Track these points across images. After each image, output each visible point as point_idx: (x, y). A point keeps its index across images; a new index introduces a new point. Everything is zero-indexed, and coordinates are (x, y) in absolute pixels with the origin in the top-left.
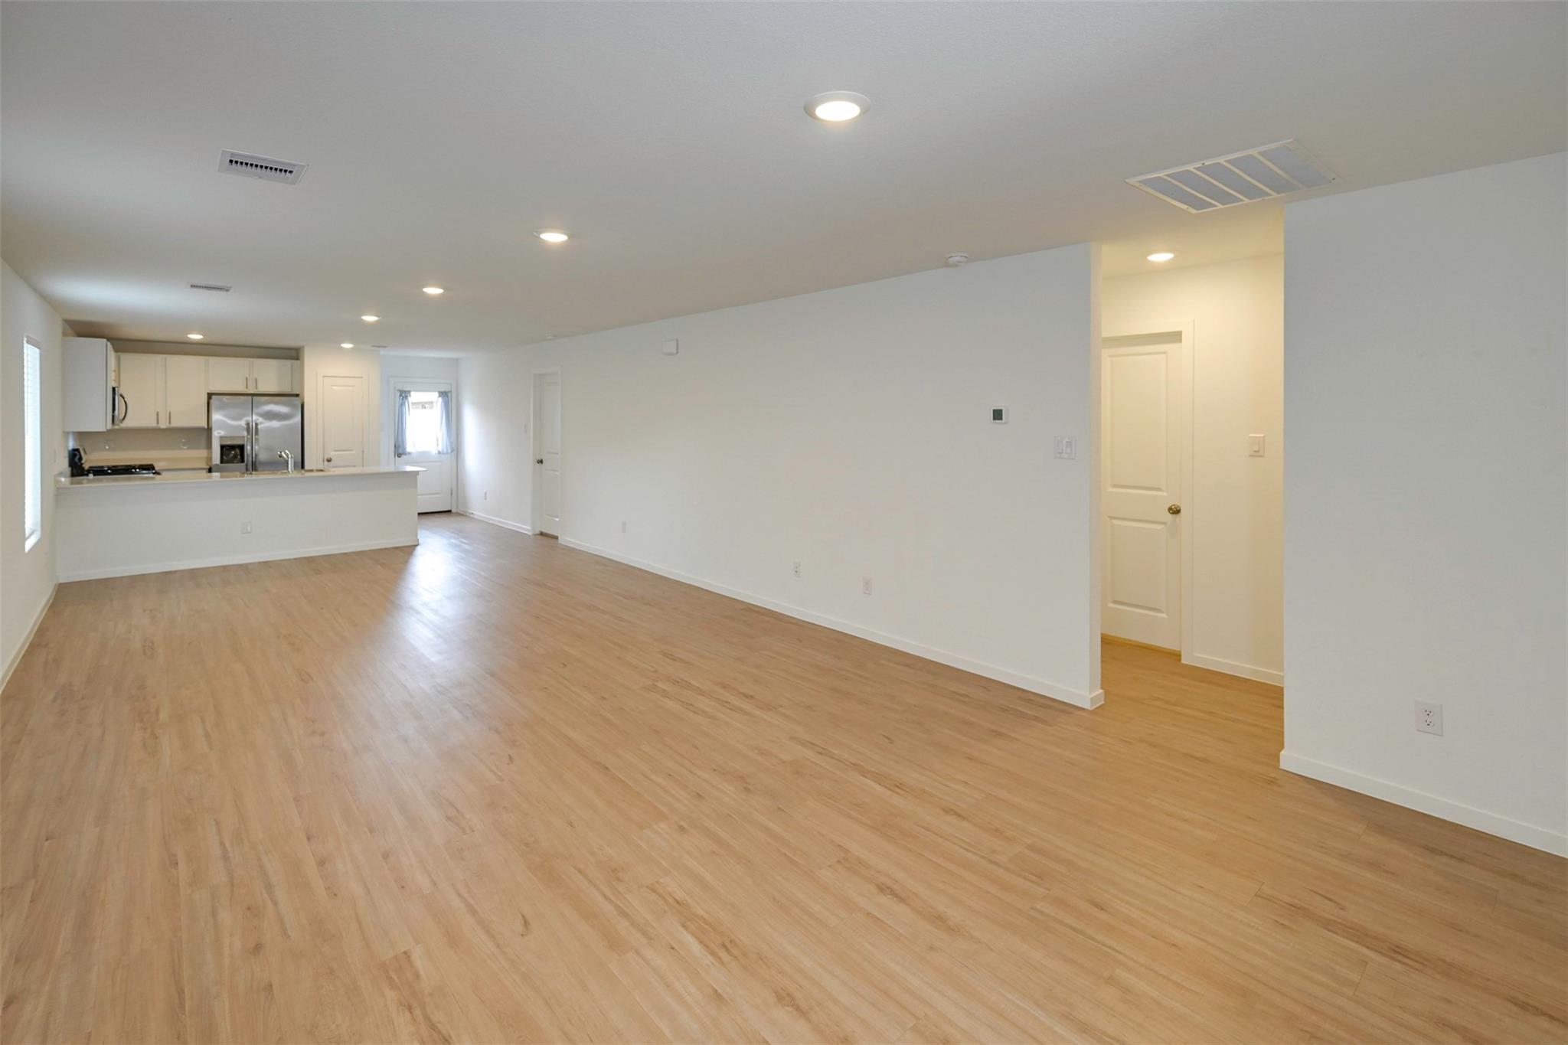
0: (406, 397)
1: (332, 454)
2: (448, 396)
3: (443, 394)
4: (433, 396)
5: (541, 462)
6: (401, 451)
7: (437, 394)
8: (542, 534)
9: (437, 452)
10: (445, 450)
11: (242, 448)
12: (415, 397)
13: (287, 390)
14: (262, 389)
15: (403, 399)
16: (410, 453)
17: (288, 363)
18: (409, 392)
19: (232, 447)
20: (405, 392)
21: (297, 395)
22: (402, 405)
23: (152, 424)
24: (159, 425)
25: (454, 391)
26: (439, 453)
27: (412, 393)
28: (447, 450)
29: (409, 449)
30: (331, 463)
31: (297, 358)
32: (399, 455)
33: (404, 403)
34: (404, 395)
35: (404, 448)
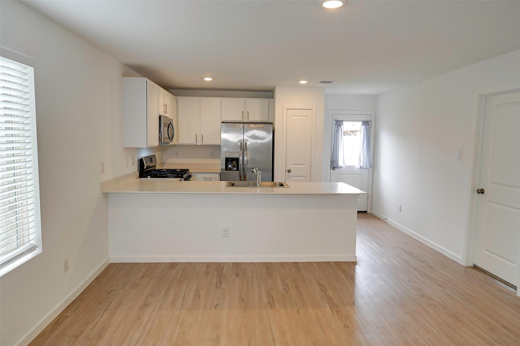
0: (340, 125)
1: (291, 167)
2: (368, 125)
3: (366, 123)
4: (358, 126)
5: (482, 192)
6: (335, 166)
7: (360, 123)
8: (475, 267)
9: (359, 167)
10: (365, 166)
11: (237, 160)
12: (347, 126)
13: (266, 120)
14: (252, 119)
15: (337, 127)
16: (341, 167)
17: (266, 100)
18: (342, 121)
19: (232, 160)
20: (339, 121)
21: (272, 123)
22: (337, 131)
23: (193, 142)
24: (197, 143)
25: (373, 120)
26: (361, 168)
27: (345, 123)
28: (367, 167)
29: (341, 164)
30: (290, 173)
31: (273, 98)
32: (334, 168)
33: (339, 130)
34: (339, 123)
35: (337, 163)
